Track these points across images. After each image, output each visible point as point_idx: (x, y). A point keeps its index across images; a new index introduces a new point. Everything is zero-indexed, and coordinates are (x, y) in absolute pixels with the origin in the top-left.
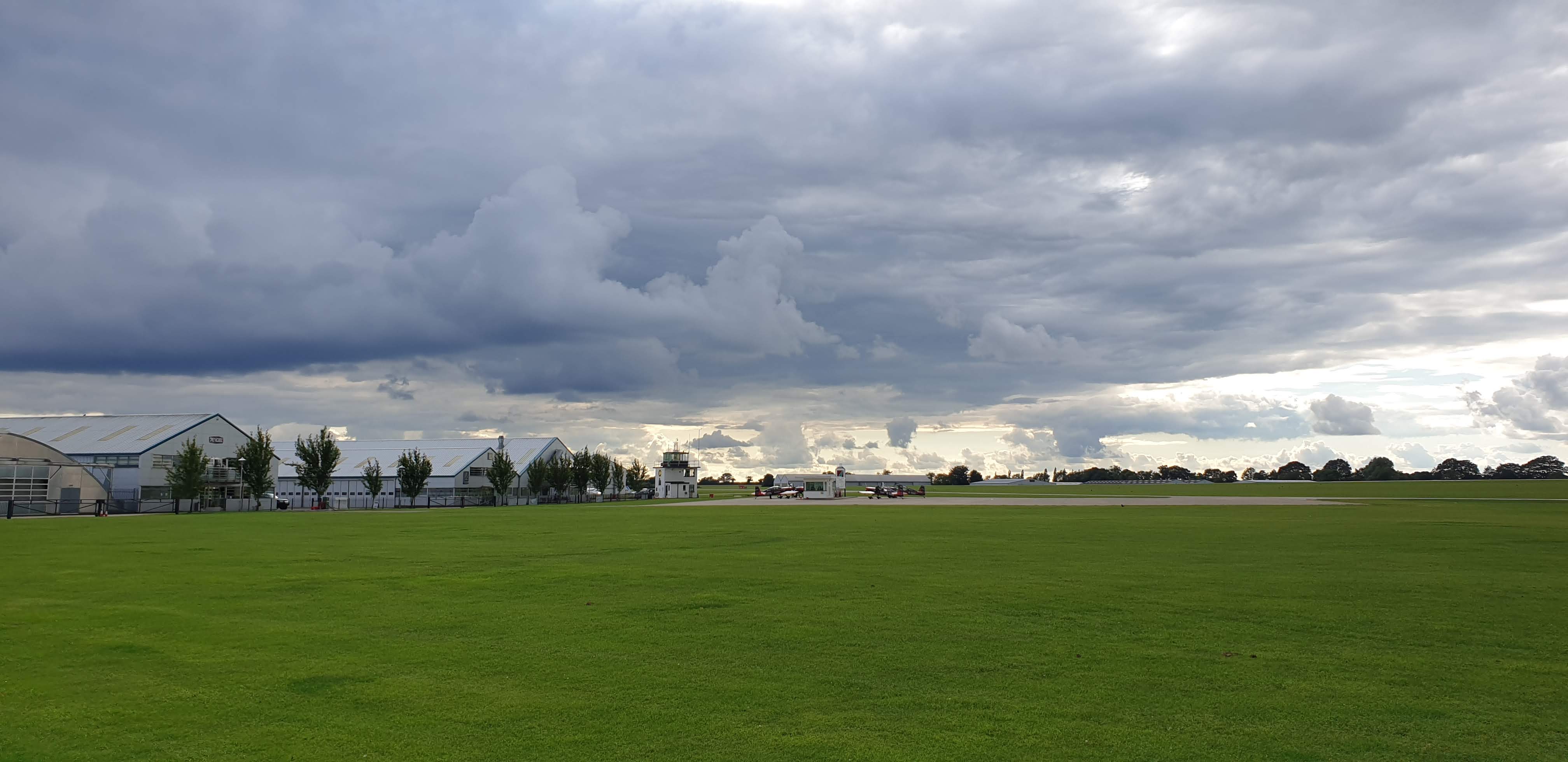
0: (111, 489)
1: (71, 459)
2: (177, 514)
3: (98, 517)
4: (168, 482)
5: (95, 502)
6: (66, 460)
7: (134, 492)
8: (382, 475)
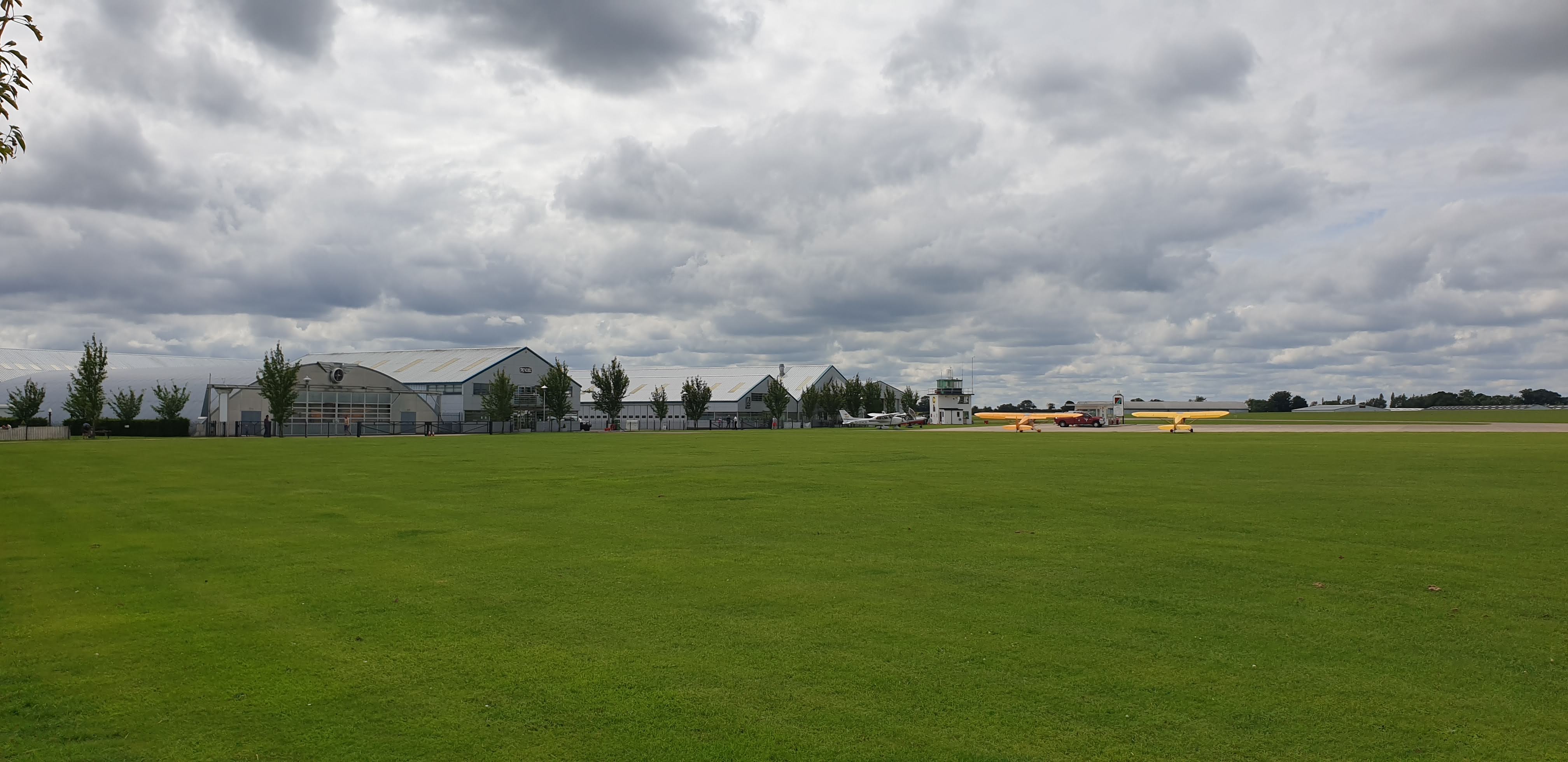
0: (440, 413)
1: (407, 388)
2: (491, 434)
3: (428, 437)
4: (483, 407)
5: (424, 423)
6: (404, 389)
7: (459, 416)
8: (668, 400)
